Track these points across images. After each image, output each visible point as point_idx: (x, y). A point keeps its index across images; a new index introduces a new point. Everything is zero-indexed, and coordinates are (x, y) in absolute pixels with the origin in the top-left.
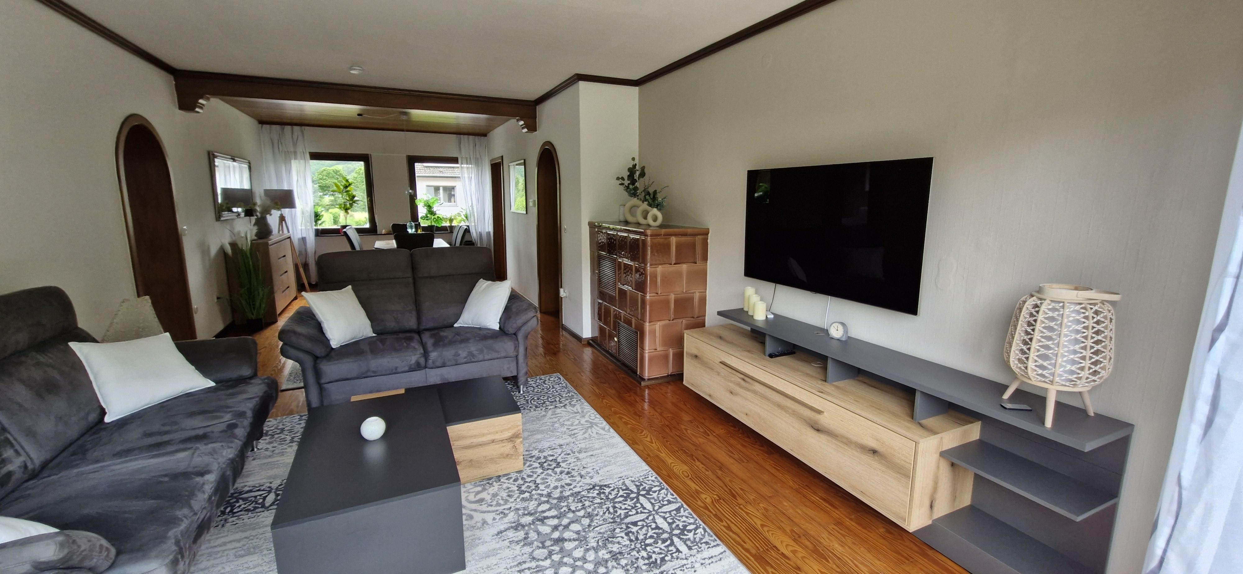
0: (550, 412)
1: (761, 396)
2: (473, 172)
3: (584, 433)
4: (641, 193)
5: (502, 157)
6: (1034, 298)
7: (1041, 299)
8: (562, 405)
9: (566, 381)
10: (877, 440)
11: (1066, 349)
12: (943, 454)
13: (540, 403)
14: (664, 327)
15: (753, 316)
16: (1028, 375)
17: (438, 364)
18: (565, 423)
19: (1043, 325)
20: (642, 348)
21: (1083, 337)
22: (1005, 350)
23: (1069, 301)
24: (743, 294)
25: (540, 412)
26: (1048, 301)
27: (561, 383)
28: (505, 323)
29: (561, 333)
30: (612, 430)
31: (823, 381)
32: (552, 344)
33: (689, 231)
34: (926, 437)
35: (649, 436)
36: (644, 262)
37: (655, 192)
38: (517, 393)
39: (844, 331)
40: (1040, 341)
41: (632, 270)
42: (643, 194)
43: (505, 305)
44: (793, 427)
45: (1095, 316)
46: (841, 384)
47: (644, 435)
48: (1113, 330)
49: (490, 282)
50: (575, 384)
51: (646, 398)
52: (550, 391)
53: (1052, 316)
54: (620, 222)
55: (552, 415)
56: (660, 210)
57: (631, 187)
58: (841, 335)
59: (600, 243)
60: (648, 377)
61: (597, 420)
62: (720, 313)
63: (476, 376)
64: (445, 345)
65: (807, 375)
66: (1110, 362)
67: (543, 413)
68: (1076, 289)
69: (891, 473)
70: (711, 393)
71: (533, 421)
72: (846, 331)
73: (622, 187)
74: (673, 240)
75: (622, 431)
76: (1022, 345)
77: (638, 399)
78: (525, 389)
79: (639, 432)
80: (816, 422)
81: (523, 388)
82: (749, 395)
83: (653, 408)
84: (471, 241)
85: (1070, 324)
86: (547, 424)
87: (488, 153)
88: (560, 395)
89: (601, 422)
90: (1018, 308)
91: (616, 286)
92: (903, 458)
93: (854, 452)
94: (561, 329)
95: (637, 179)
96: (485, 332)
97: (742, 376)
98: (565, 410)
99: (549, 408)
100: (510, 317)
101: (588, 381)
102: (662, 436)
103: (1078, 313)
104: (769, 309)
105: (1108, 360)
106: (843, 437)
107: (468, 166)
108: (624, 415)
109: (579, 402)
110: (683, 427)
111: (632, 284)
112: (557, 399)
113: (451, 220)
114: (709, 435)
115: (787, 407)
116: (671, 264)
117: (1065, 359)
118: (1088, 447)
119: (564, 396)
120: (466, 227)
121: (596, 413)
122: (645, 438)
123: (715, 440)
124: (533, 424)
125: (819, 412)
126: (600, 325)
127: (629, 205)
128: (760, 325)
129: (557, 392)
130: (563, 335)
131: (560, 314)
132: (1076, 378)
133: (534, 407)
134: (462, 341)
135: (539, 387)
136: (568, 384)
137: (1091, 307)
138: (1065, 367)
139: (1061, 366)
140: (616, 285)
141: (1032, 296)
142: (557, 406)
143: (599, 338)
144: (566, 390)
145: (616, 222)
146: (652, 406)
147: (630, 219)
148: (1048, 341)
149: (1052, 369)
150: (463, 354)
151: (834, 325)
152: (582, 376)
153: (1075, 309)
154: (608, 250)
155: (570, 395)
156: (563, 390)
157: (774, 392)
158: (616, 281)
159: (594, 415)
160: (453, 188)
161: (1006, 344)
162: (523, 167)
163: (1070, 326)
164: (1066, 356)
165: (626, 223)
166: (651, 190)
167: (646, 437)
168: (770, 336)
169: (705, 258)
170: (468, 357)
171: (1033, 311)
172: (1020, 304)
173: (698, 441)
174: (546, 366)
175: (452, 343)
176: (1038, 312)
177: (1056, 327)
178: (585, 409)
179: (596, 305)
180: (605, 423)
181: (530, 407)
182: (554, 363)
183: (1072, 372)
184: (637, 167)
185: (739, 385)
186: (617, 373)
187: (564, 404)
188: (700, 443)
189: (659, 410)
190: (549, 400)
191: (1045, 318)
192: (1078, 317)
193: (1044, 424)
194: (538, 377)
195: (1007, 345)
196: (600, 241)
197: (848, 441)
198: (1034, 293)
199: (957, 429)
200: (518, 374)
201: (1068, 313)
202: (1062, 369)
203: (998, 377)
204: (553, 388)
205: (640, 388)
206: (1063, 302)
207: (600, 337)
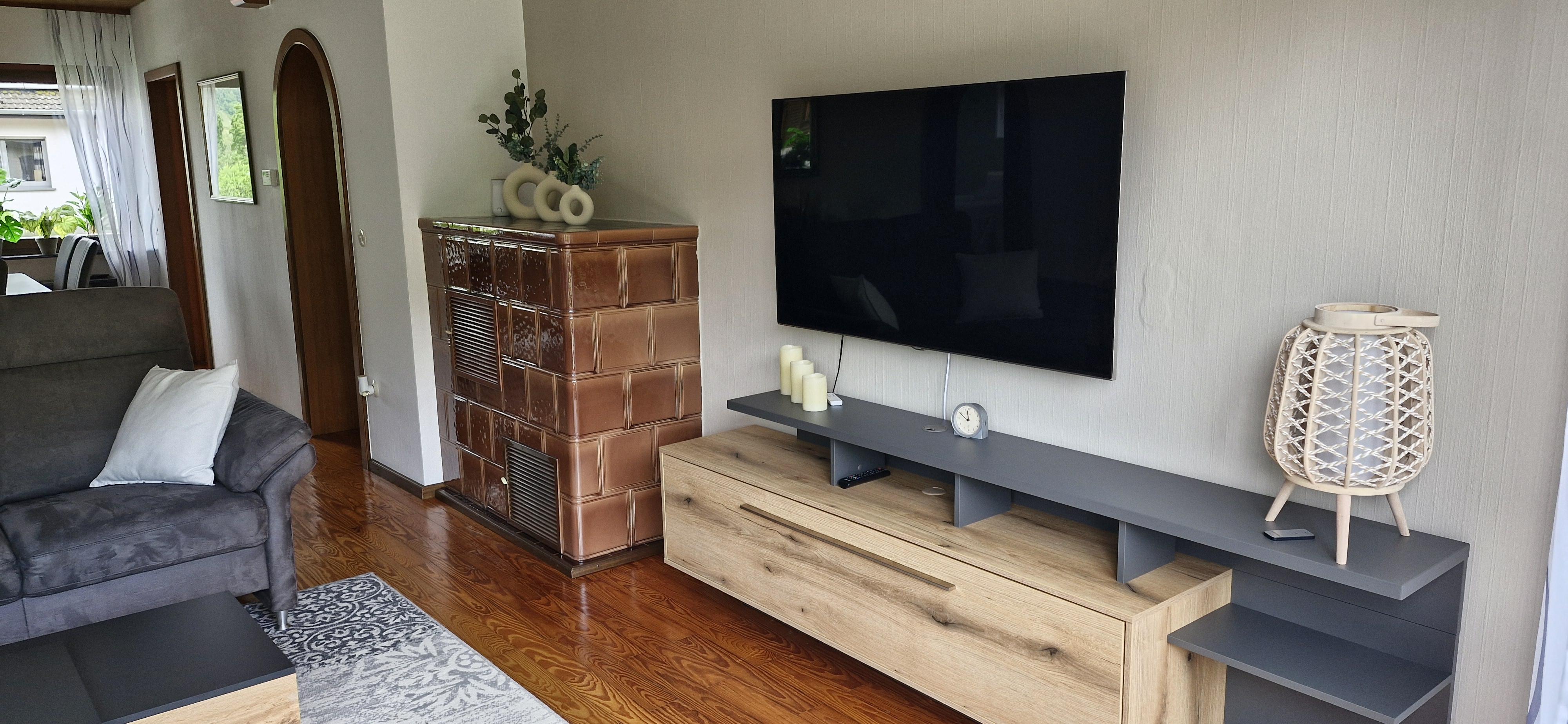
0: (361, 664)
1: (830, 569)
2: (99, 102)
3: (451, 699)
4: (541, 150)
5: (178, 65)
6: (1308, 330)
7: (1318, 332)
8: (388, 644)
9: (392, 589)
10: (1057, 628)
11: (1363, 420)
12: (1173, 639)
13: (332, 645)
14: (614, 444)
15: (801, 405)
16: (1304, 473)
17: (56, 583)
18: (401, 684)
19: (1325, 380)
20: (569, 495)
21: (1387, 396)
22: (1265, 431)
23: (1363, 333)
24: (777, 361)
25: (335, 667)
26: (1330, 335)
27: (380, 595)
28: (228, 467)
29: (367, 480)
30: (513, 684)
31: (949, 523)
32: (349, 508)
33: (655, 233)
34: (1142, 610)
35: (598, 684)
36: (560, 304)
37: (573, 149)
38: (273, 630)
39: (980, 421)
40: (1322, 410)
41: (533, 325)
42: (545, 153)
43: (226, 425)
44: (898, 623)
45: (1403, 357)
46: (981, 525)
47: (589, 684)
48: (1432, 379)
49: (179, 372)
50: (415, 593)
51: (584, 602)
52: (355, 615)
53: (1338, 362)
54: (493, 219)
55: (365, 670)
56: (586, 189)
57: (516, 137)
58: (976, 429)
59: (453, 267)
60: (584, 556)
61: (475, 667)
62: (733, 405)
63: (162, 602)
64: (71, 536)
65: (918, 515)
66: (1429, 435)
67: (344, 668)
68: (1373, 310)
69: (1086, 687)
70: (726, 574)
71: (320, 690)
72: (984, 421)
73: (494, 139)
74: (622, 254)
75: (537, 682)
76: (1294, 420)
77: (564, 605)
78: (291, 618)
79: (576, 679)
80: (941, 608)
81: (287, 617)
82: (805, 569)
83: (603, 623)
84: (106, 276)
85: (1366, 374)
86: (356, 691)
87: (137, 57)
88: (381, 622)
89: (485, 669)
90: (1282, 353)
91: (497, 363)
92: (1105, 656)
93: (1016, 657)
94: (366, 471)
95: (529, 120)
96: (178, 494)
97: (788, 532)
98: (395, 653)
99: (358, 654)
100: (243, 452)
101: (446, 582)
102: (628, 682)
103: (1377, 352)
104: (832, 389)
105: (1426, 433)
106: (993, 630)
107: (83, 87)
108: (538, 646)
109: (430, 631)
110: (671, 655)
111: (535, 354)
112: (376, 632)
113: (46, 225)
114: (727, 665)
115: (882, 584)
116: (620, 307)
117: (1362, 438)
118: (1405, 591)
119: (391, 622)
120: (92, 241)
121: (472, 651)
122: (590, 690)
123: (741, 673)
124: (323, 697)
125: (945, 586)
126: (464, 453)
127: (512, 179)
128: (817, 421)
129: (373, 615)
130: (372, 484)
131: (362, 437)
132: (1380, 470)
133: (320, 658)
134: (119, 521)
135: (327, 609)
136: (399, 594)
137: (1397, 340)
138: (1363, 452)
139: (1357, 451)
140: (497, 359)
141: (1304, 327)
142: (376, 647)
143: (462, 484)
144: (395, 609)
145: (487, 218)
146: (600, 619)
147: (518, 209)
148: (1335, 408)
149: (1342, 459)
150: (123, 551)
151: (961, 410)
152: (430, 572)
153: (1374, 346)
154: (473, 281)
155: (407, 619)
156: (387, 610)
157: (855, 557)
158: (496, 350)
159: (467, 657)
160: (38, 143)
161: (1266, 420)
162: (238, 90)
163: (1367, 378)
164: (1363, 432)
165: (510, 218)
166: (564, 144)
167: (594, 688)
168: (840, 443)
169: (693, 290)
170: (138, 559)
171: (1307, 355)
172: (1286, 343)
173: (707, 681)
174: (338, 559)
175: (91, 527)
176: (1314, 356)
177: (1345, 382)
178: (445, 645)
179: (451, 407)
180: (495, 670)
181: (309, 659)
182: (358, 550)
183: (1373, 461)
184: (526, 93)
185: (783, 550)
186: (513, 556)
187: (392, 642)
188: (710, 684)
189: (615, 627)
190: (356, 636)
191: (1327, 366)
192: (1378, 361)
193: (1335, 560)
194: (321, 587)
195: (1268, 422)
196: (451, 264)
197: (1004, 638)
198: (1307, 322)
199: (1193, 589)
200: (270, 585)
201: (1362, 355)
202: (1358, 457)
203: (1257, 484)
204: (362, 607)
205: (569, 584)
206: (1354, 336)
207: (465, 480)
